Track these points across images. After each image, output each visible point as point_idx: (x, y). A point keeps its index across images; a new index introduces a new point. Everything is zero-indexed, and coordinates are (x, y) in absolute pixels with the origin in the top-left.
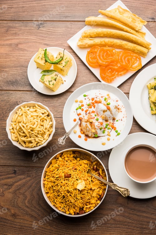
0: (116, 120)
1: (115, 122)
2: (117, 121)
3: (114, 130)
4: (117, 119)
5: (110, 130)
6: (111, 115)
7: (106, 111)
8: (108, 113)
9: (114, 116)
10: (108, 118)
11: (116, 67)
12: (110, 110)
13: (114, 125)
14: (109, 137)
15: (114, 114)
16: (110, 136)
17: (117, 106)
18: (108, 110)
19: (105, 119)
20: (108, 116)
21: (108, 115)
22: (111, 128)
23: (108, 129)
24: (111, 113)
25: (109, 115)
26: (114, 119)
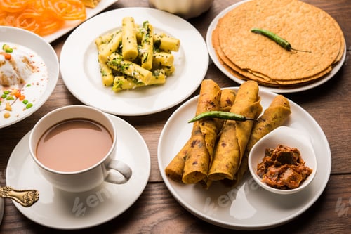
0: (26, 85)
1: (25, 88)
2: (28, 86)
3: (21, 100)
4: (28, 82)
5: (11, 102)
6: (14, 71)
7: (4, 63)
8: (8, 67)
9: (22, 76)
10: (9, 79)
11: (35, 14)
12: (10, 62)
13: (22, 92)
14: (9, 112)
15: (20, 70)
16: (11, 110)
17: (28, 57)
18: (7, 62)
19: (3, 80)
20: (8, 75)
21: (7, 71)
22: (15, 98)
23: (9, 99)
24: (15, 69)
25: (11, 73)
26: (21, 82)
